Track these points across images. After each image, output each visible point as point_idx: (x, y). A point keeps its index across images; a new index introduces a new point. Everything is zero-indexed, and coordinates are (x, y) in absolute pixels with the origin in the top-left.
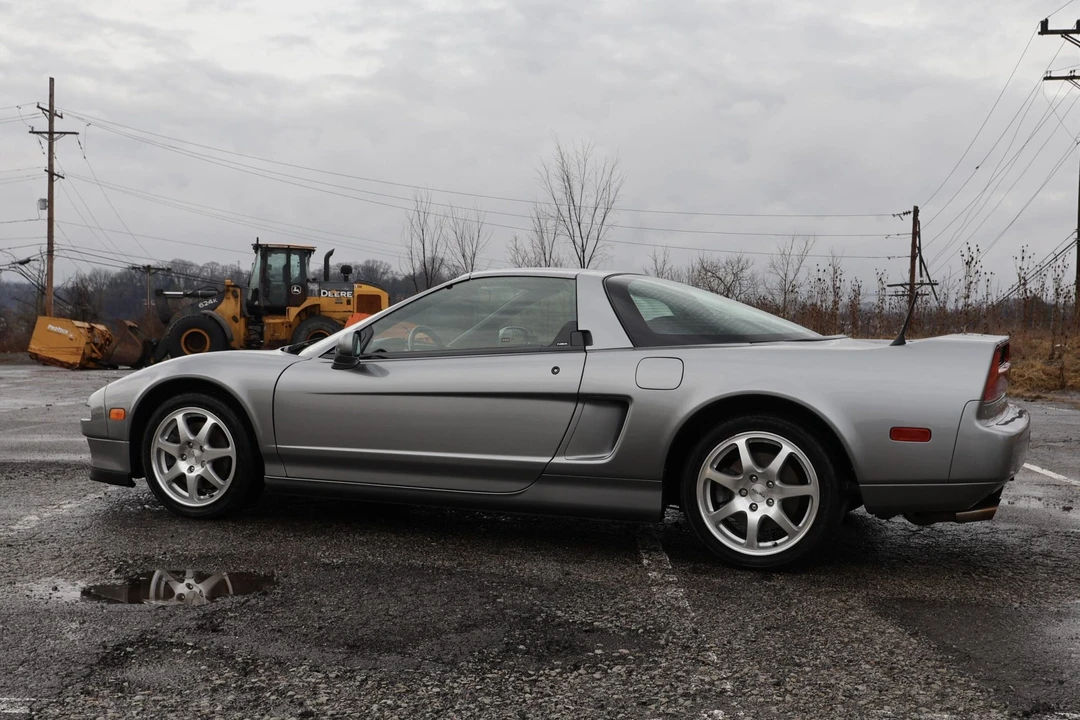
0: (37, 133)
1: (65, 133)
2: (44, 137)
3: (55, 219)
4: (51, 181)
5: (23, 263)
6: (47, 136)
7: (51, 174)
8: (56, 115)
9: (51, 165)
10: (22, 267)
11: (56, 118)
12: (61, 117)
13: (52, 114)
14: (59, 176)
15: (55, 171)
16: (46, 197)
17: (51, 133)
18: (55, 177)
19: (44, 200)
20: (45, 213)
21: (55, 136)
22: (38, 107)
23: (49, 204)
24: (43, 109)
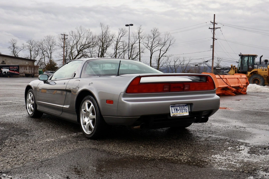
0: (211, 29)
1: (217, 28)
2: (212, 30)
3: (214, 50)
4: (214, 41)
5: (207, 62)
6: (213, 29)
7: (214, 39)
8: (215, 24)
9: (214, 37)
10: (206, 63)
11: (215, 25)
12: (217, 24)
13: (214, 23)
14: (216, 39)
15: (215, 38)
16: (212, 45)
17: (214, 28)
18: (215, 40)
19: (212, 46)
20: (212, 49)
21: (215, 29)
22: (211, 22)
23: (213, 46)
24: (212, 22)
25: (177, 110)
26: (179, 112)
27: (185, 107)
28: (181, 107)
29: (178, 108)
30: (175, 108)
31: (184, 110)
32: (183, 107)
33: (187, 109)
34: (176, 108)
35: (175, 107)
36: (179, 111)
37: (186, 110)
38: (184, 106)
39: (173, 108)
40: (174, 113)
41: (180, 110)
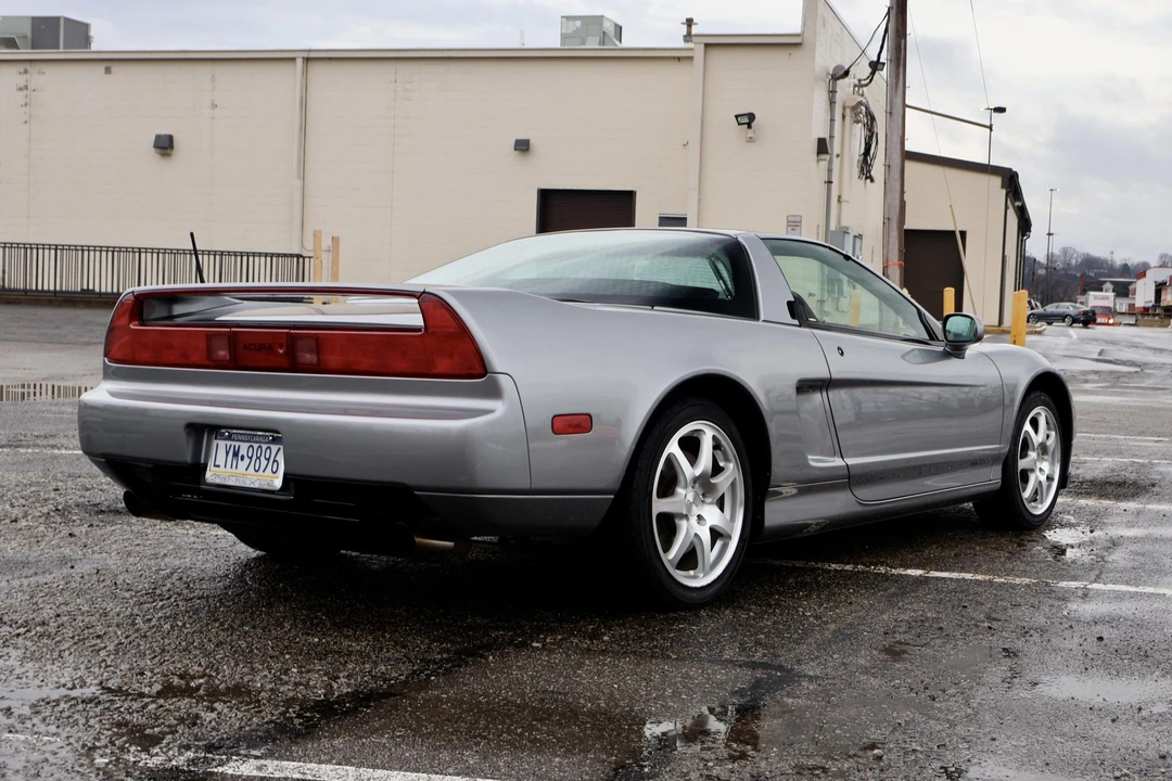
25: (236, 454)
26: (242, 465)
27: (274, 448)
28: (256, 446)
29: (244, 448)
30: (233, 443)
31: (268, 460)
32: (264, 446)
33: (281, 458)
34: (237, 444)
35: (234, 440)
36: (247, 460)
37: (275, 461)
38: (270, 442)
39: (222, 444)
40: (222, 465)
41: (251, 458)
